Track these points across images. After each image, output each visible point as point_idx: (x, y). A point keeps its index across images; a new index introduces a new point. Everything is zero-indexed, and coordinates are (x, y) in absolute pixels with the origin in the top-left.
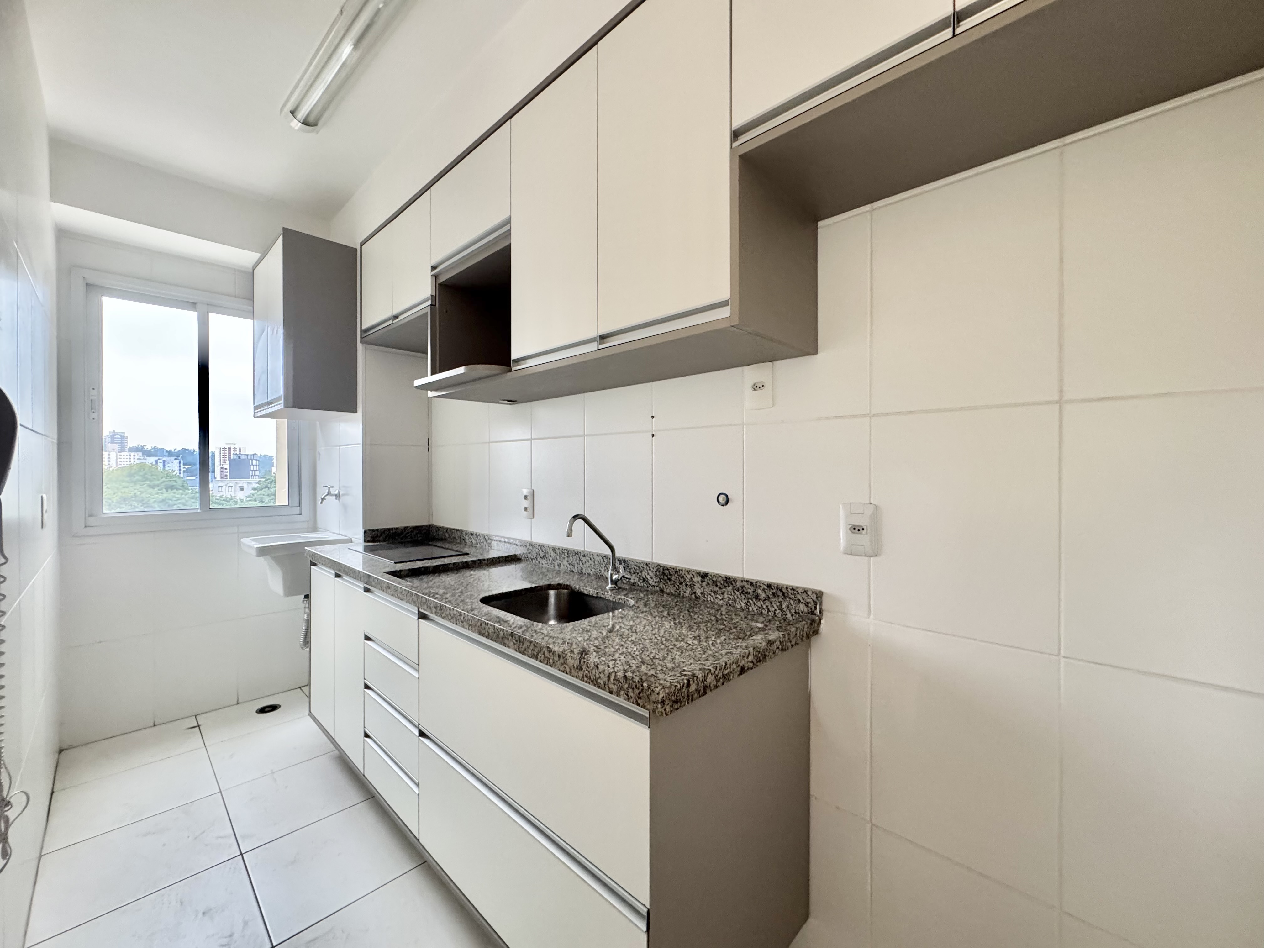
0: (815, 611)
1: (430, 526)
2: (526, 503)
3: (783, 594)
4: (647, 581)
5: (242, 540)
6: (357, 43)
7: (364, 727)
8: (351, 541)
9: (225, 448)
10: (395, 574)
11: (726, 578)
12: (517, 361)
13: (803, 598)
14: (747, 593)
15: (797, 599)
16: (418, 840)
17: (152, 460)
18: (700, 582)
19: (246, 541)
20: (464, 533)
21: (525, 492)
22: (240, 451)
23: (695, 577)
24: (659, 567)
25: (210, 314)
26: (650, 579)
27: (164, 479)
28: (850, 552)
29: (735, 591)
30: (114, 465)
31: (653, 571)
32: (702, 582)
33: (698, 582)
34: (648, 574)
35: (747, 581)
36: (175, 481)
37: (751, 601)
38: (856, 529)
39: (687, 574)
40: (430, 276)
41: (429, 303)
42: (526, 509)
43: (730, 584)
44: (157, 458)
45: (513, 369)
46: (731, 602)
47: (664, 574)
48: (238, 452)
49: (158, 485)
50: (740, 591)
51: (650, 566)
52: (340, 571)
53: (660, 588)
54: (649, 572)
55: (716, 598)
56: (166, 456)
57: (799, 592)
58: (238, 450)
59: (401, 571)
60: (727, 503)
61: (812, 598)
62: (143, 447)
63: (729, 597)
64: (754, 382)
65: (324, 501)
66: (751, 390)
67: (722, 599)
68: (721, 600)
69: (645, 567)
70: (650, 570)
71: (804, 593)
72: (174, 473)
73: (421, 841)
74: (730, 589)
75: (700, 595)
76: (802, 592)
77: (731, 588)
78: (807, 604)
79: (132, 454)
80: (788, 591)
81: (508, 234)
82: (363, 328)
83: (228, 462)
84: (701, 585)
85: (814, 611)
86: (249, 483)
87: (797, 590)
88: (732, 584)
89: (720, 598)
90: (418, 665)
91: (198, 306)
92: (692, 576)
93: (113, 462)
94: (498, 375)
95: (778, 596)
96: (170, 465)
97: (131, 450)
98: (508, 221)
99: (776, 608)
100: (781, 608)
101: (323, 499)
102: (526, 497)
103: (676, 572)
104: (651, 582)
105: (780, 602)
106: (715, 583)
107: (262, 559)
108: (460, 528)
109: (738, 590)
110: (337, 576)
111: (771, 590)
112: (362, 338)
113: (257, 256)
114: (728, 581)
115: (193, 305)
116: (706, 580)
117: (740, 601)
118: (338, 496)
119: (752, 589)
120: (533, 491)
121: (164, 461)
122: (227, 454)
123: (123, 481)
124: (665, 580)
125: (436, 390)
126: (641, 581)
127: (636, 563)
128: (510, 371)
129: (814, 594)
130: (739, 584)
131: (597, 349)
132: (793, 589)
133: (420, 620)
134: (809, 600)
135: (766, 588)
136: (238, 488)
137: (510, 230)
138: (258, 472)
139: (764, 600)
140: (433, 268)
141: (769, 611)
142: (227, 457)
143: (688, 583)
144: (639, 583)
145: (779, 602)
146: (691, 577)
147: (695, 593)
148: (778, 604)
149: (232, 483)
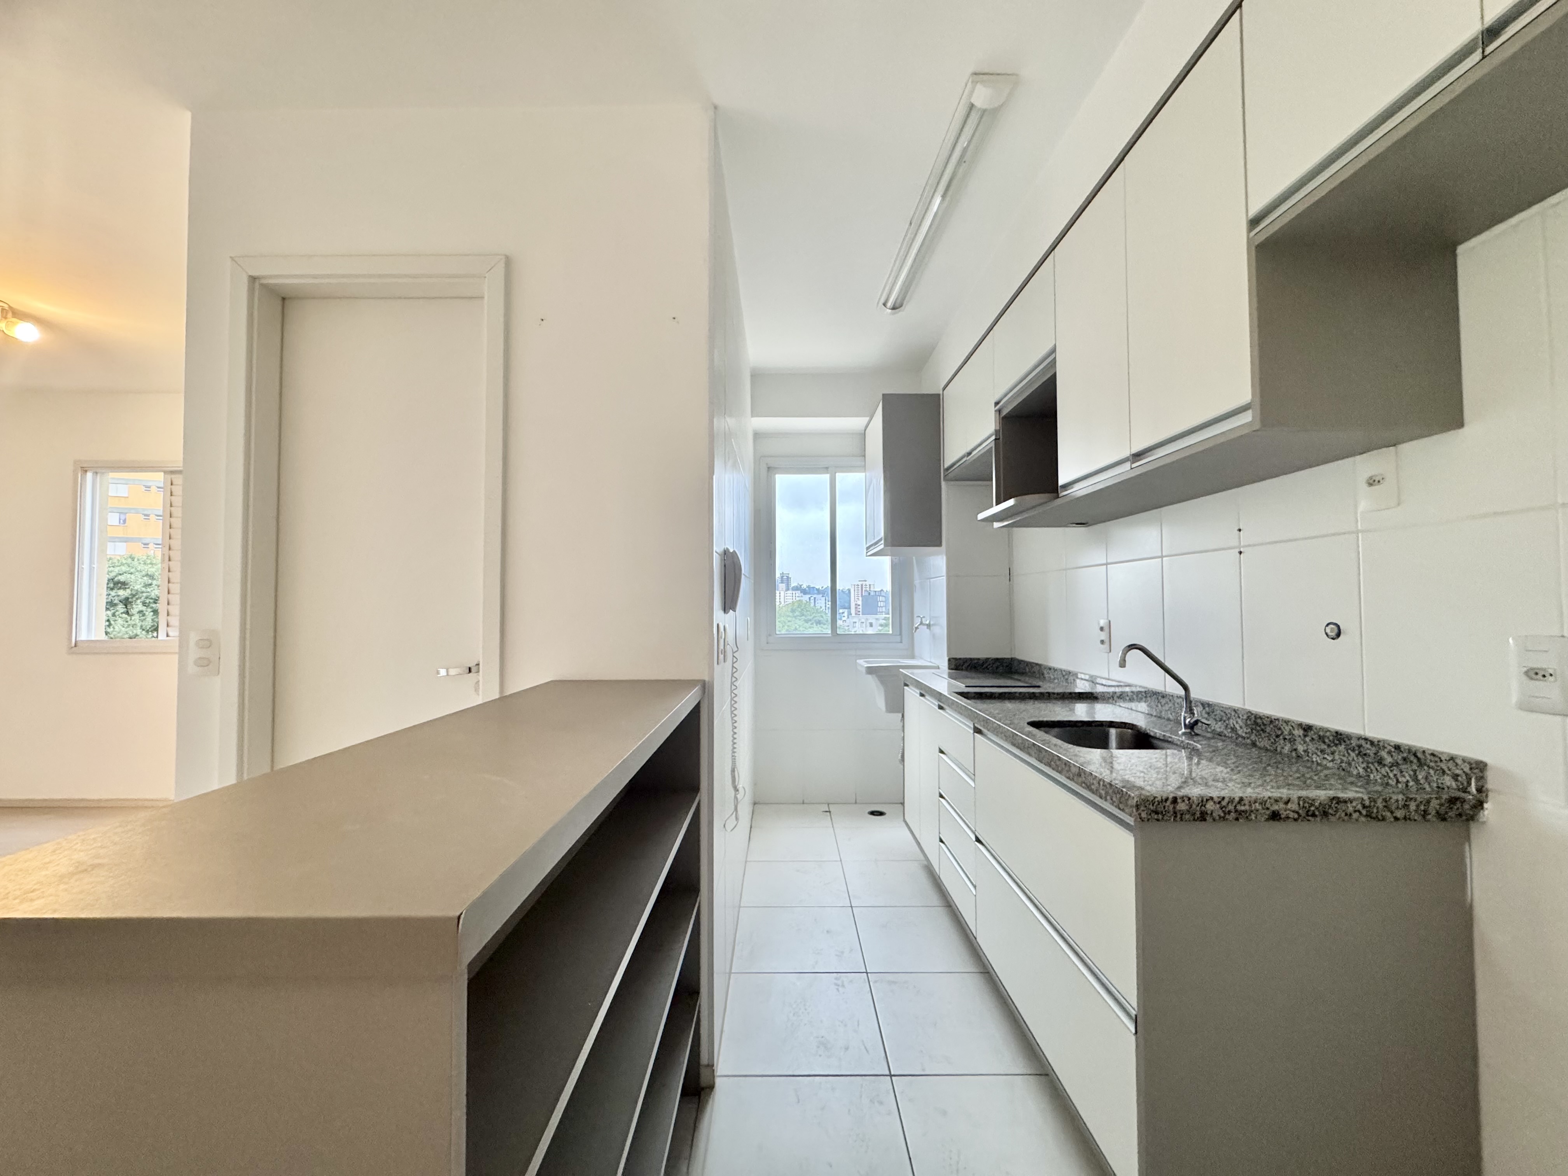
0: (1469, 788)
1: (1012, 659)
2: (1103, 636)
3: (1419, 759)
4: (1236, 731)
5: (858, 661)
6: (944, 196)
7: (939, 833)
8: (939, 668)
9: (858, 585)
10: (962, 694)
11: (1337, 733)
12: (1066, 486)
13: (1448, 768)
14: (1365, 755)
15: (1439, 768)
16: (976, 938)
17: (806, 597)
18: (1302, 737)
19: (861, 662)
20: (1043, 667)
21: (1102, 622)
22: (870, 588)
23: (1296, 729)
24: (1249, 714)
25: (837, 474)
26: (1238, 728)
27: (814, 614)
28: (1527, 706)
29: (1349, 751)
30: (783, 603)
31: (1242, 719)
32: (1305, 736)
33: (1300, 736)
34: (1237, 723)
35: (1366, 739)
36: (822, 617)
37: (1372, 767)
38: (1535, 674)
39: (1284, 724)
40: (994, 412)
41: (993, 437)
42: (1102, 642)
43: (1342, 741)
44: (810, 596)
45: (1061, 495)
46: (1343, 765)
47: (1256, 723)
48: (868, 589)
49: (810, 620)
50: (1357, 752)
51: (1239, 712)
52: (925, 691)
53: (1251, 740)
54: (1238, 719)
55: (1324, 758)
56: (816, 594)
57: (1443, 759)
58: (868, 586)
59: (968, 693)
60: (1339, 635)
61: (1462, 769)
62: (801, 586)
63: (1341, 759)
64: (1370, 475)
65: (918, 630)
66: (1365, 486)
67: (1332, 761)
68: (1330, 761)
69: (1233, 713)
70: (1239, 717)
71: (1449, 760)
72: (822, 610)
73: (978, 940)
74: (1342, 748)
75: (1303, 753)
76: (1448, 759)
77: (1343, 746)
78: (1455, 777)
79: (794, 592)
80: (1425, 756)
81: (1054, 363)
82: (946, 466)
83: (860, 598)
84: (1303, 740)
85: (1467, 789)
86: (877, 619)
87: (1440, 756)
88: (1345, 742)
89: (1330, 758)
90: (974, 775)
91: (829, 469)
92: (1291, 728)
93: (782, 600)
94: (1046, 503)
95: (1411, 762)
96: (819, 601)
97: (796, 589)
98: (1054, 351)
99: (1408, 778)
100: (1416, 780)
101: (917, 628)
102: (1102, 629)
103: (1271, 722)
104: (1240, 732)
105: (1415, 771)
106: (1322, 739)
107: (870, 676)
108: (1040, 662)
109: (1353, 750)
110: (922, 695)
111: (1401, 753)
112: (945, 476)
113: (867, 419)
114: (1339, 738)
115: (826, 469)
116: (1309, 734)
117: (1357, 765)
118: (929, 626)
119: (1374, 749)
120: (1110, 622)
121: (815, 598)
122: (860, 591)
123: (788, 616)
124: (1258, 731)
125: (1001, 520)
126: (1229, 730)
127: (1222, 709)
128: (1058, 497)
129: (1466, 764)
130: (1354, 743)
131: (1130, 468)
132: (1433, 755)
133: (975, 734)
134: (1458, 772)
135: (1393, 750)
136: (868, 625)
137: (1055, 358)
138: (884, 608)
139: (1391, 767)
140: (997, 404)
141: (1398, 782)
142: (860, 593)
143: (1287, 737)
144: (1225, 732)
145: (1412, 770)
146: (1290, 730)
147: (1296, 750)
148: (1412, 773)
149: (863, 618)
